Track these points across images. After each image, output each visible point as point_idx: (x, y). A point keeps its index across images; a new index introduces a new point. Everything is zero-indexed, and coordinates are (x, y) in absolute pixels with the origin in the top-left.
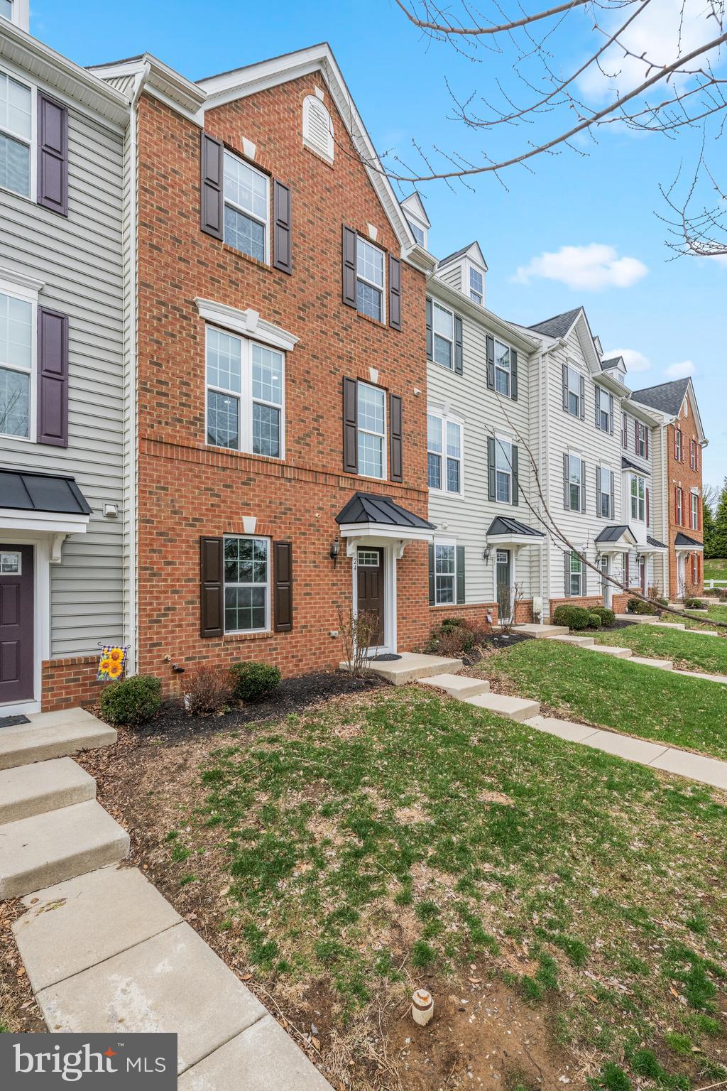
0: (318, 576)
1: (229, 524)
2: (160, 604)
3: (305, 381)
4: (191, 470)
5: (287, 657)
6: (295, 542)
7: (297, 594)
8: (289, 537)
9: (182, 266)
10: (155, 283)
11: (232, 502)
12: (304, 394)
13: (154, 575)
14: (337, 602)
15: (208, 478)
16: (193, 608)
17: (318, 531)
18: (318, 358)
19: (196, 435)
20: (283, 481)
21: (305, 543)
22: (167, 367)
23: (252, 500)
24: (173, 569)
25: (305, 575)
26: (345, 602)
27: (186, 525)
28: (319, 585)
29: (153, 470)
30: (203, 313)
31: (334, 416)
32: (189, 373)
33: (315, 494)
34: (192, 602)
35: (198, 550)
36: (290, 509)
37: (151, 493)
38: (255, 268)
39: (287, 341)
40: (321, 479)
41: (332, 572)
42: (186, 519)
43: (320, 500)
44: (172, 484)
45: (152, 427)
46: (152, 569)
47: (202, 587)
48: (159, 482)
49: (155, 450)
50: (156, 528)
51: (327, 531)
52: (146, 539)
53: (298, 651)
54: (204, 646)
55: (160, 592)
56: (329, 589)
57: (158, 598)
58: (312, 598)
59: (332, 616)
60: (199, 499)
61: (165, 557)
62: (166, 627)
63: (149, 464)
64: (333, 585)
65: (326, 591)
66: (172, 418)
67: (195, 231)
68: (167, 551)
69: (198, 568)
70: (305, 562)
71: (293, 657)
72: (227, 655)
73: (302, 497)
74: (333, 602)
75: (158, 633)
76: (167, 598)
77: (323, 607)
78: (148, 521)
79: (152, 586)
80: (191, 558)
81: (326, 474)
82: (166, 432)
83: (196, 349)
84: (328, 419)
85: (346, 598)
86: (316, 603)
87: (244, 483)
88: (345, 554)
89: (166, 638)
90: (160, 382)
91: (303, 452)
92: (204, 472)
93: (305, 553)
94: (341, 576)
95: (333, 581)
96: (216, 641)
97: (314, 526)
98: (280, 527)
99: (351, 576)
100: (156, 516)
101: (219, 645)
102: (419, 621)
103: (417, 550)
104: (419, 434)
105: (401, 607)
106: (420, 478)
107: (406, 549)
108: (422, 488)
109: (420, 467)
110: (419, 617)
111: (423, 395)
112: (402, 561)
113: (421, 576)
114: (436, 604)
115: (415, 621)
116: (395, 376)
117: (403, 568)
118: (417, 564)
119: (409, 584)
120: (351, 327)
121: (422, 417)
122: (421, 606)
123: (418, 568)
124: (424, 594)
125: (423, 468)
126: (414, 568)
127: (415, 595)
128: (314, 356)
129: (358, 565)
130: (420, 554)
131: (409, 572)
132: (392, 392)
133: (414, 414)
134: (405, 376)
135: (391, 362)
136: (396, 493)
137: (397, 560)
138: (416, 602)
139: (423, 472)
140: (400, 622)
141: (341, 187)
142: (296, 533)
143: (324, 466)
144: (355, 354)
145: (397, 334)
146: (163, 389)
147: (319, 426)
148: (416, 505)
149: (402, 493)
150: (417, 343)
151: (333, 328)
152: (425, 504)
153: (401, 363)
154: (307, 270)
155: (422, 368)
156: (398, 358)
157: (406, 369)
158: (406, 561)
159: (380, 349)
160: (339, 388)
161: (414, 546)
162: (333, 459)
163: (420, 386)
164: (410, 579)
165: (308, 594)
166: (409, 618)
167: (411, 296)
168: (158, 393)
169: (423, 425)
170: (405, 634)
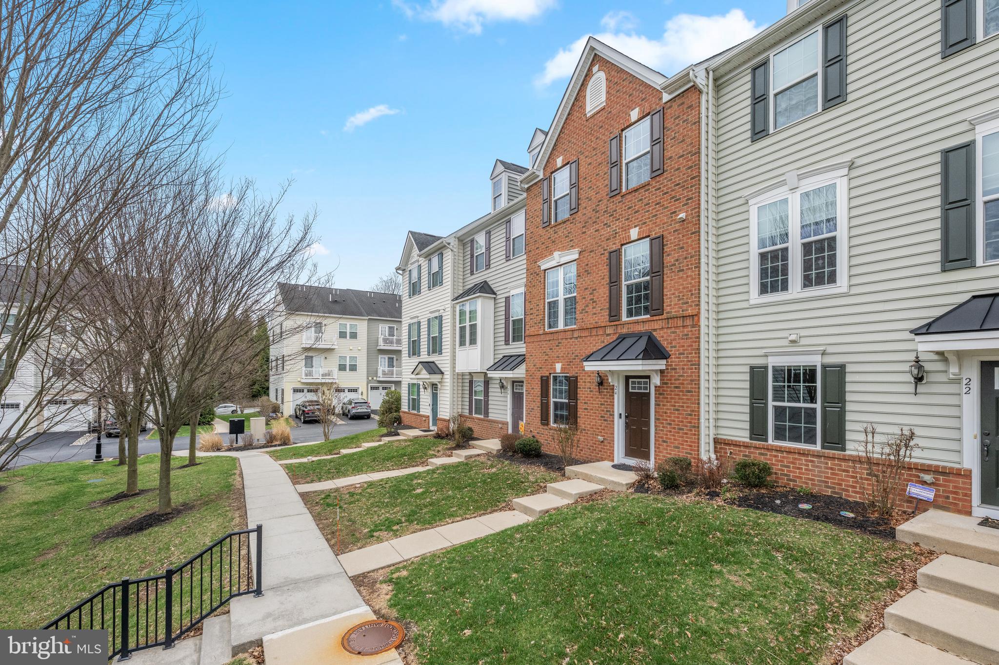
0: (592, 397)
1: (551, 369)
2: (530, 407)
3: (586, 271)
4: (539, 345)
6: (580, 376)
8: (577, 373)
9: (537, 251)
10: (530, 267)
11: (552, 357)
12: (585, 280)
13: (529, 393)
14: (604, 417)
15: (544, 347)
16: (539, 410)
18: (593, 251)
19: (541, 328)
20: (573, 340)
21: (585, 376)
23: (560, 354)
24: (533, 391)
25: (585, 397)
26: (609, 417)
27: (537, 371)
29: (529, 348)
30: (543, 267)
31: (603, 285)
34: (539, 407)
35: (540, 382)
38: (562, 225)
39: (575, 254)
40: (594, 332)
41: (601, 396)
42: (537, 368)
43: (594, 346)
44: (534, 353)
45: (529, 330)
47: (541, 400)
49: (529, 340)
54: (542, 429)
55: (530, 401)
58: (587, 412)
59: (601, 426)
61: (531, 386)
62: (531, 417)
64: (602, 404)
65: (597, 408)
66: (534, 323)
67: (540, 231)
68: (532, 383)
69: (540, 391)
70: (586, 388)
72: (550, 436)
73: (584, 347)
74: (602, 417)
75: (529, 419)
76: (532, 404)
77: (595, 419)
80: (538, 386)
81: (597, 327)
82: (532, 331)
84: (599, 289)
85: (611, 415)
86: (590, 416)
87: (557, 346)
89: (531, 422)
90: (531, 309)
91: (584, 318)
92: (543, 345)
93: (585, 382)
94: (607, 398)
95: (601, 401)
98: (572, 368)
99: (613, 399)
101: (547, 429)
102: (683, 448)
103: (682, 376)
104: (686, 258)
105: (662, 430)
106: (687, 303)
107: (667, 376)
108: (690, 312)
109: (687, 291)
110: (682, 445)
111: (692, 214)
112: (663, 387)
113: (687, 403)
114: (771, 441)
115: (678, 448)
116: (656, 219)
117: (664, 394)
118: (682, 391)
119: (670, 409)
120: (616, 211)
121: (691, 238)
122: (686, 434)
123: (684, 395)
124: (690, 422)
125: (691, 291)
126: (678, 395)
127: (679, 421)
128: (591, 252)
129: (630, 390)
130: (687, 380)
131: (672, 398)
132: (653, 235)
133: (680, 241)
134: (668, 211)
135: (653, 210)
136: (656, 325)
137: (656, 387)
138: (680, 429)
139: (692, 294)
140: (659, 445)
141: (610, 112)
142: (580, 370)
143: (596, 322)
144: (619, 229)
145: (660, 177)
146: (532, 312)
147: (594, 296)
148: (680, 332)
149: (662, 324)
150: (685, 166)
151: (603, 222)
152: (693, 327)
153: (664, 201)
154: (587, 198)
155: (691, 187)
156: (660, 199)
157: (670, 202)
158: (668, 387)
159: (641, 206)
160: (606, 262)
161: (678, 372)
162: (602, 316)
163: (689, 207)
164: (672, 405)
165: (586, 409)
166: (671, 442)
167: (677, 125)
168: (530, 314)
169: (691, 246)
170: (664, 456)
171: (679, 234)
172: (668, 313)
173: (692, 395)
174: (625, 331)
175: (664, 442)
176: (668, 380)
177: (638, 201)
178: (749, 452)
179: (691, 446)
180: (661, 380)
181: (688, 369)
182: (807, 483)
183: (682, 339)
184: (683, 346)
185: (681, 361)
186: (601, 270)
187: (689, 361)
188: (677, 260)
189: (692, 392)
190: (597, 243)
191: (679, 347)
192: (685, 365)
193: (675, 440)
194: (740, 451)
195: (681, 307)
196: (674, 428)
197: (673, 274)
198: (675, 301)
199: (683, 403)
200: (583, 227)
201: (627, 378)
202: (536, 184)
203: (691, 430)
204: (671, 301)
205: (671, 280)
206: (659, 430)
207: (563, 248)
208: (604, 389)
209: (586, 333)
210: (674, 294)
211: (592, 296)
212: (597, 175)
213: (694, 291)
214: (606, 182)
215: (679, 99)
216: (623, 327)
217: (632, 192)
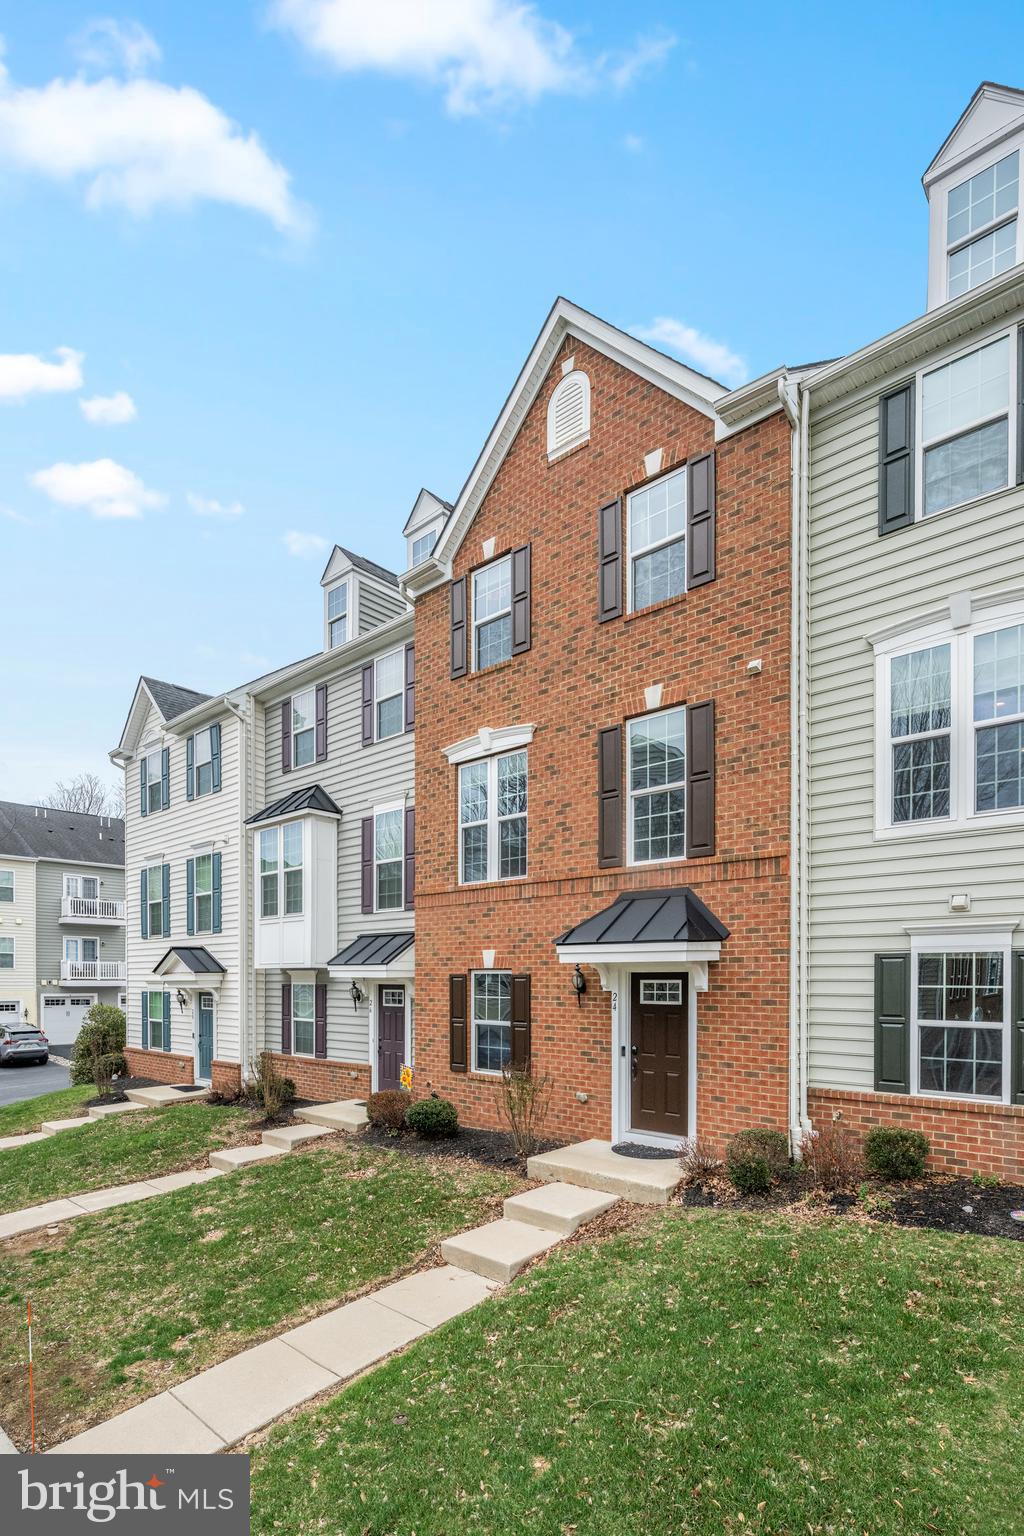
0: (563, 1016)
1: (475, 960)
2: (426, 1035)
3: (547, 768)
4: (444, 914)
6: (536, 974)
7: (536, 1038)
8: (529, 969)
9: (440, 726)
10: (423, 758)
11: (475, 938)
12: (546, 786)
13: (422, 1010)
14: (590, 1054)
15: (456, 918)
16: (445, 1042)
18: (564, 728)
19: (449, 879)
20: (521, 903)
21: (546, 974)
23: (492, 931)
24: (434, 1005)
25: (546, 1016)
26: (601, 1055)
27: (442, 966)
28: (564, 1029)
29: (423, 920)
30: (453, 759)
31: (586, 796)
32: (445, 822)
33: (559, 910)
35: (449, 988)
36: (530, 935)
37: (422, 940)
38: (495, 675)
39: (525, 734)
40: (567, 888)
41: (582, 1012)
42: (442, 959)
43: (566, 915)
44: (434, 929)
45: (423, 882)
46: (422, 1007)
47: (452, 1023)
48: (427, 929)
49: (423, 902)
50: (424, 971)
52: (418, 979)
54: (454, 1079)
55: (426, 1028)
56: (578, 1036)
57: (424, 1030)
58: (554, 1045)
59: (582, 1071)
60: (451, 939)
61: (429, 995)
62: (429, 1055)
63: (419, 916)
64: (583, 1029)
65: (574, 1037)
66: (435, 869)
67: (446, 683)
68: (430, 991)
69: (448, 1005)
70: (547, 998)
72: (471, 1092)
73: (543, 917)
74: (584, 1053)
75: (424, 1060)
76: (430, 1031)
77: (569, 1058)
78: (420, 966)
79: (422, 1022)
80: (443, 996)
81: (573, 879)
82: (430, 884)
83: (450, 795)
84: (577, 804)
85: (603, 1049)
86: (559, 1052)
87: (485, 916)
88: (599, 986)
89: (429, 1065)
90: (426, 842)
91: (545, 860)
92: (454, 913)
94: (595, 1018)
95: (582, 1024)
96: (463, 1077)
98: (519, 958)
99: (610, 1018)
100: (425, 960)
101: (464, 1080)
102: (756, 1111)
103: (753, 974)
104: (762, 747)
105: (712, 1077)
106: (765, 833)
107: (723, 974)
108: (771, 850)
109: (764, 811)
110: (756, 1104)
111: (775, 662)
112: (714, 995)
113: (766, 1025)
114: (915, 1092)
115: (746, 1110)
116: (700, 670)
117: (716, 1009)
118: (755, 1002)
119: (730, 1037)
120: (613, 650)
121: (773, 707)
122: (763, 1083)
123: (756, 1010)
124: (772, 1062)
125: (772, 810)
126: (745, 1009)
127: (748, 1060)
128: (559, 730)
129: (642, 1002)
130: (764, 981)
131: (731, 1016)
132: (694, 701)
133: (749, 713)
134: (727, 654)
135: (692, 650)
136: (701, 876)
137: (699, 994)
138: (750, 1074)
139: (775, 817)
140: (706, 1105)
141: (600, 454)
142: (536, 963)
143: (571, 870)
144: (620, 686)
145: (709, 588)
146: (428, 846)
147: (566, 818)
148: (751, 888)
149: (713, 874)
150: (760, 569)
151: (586, 672)
152: (778, 880)
153: (717, 635)
154: (551, 623)
155: (774, 609)
156: (709, 631)
157: (729, 638)
158: (725, 995)
159: (668, 644)
160: (594, 751)
161: (747, 966)
162: (583, 857)
163: (768, 649)
164: (733, 1030)
165: (550, 1039)
166: (731, 1101)
167: (744, 488)
168: (426, 852)
169: (774, 723)
170: (718, 1127)
171: (747, 699)
172: (724, 852)
173: (775, 1010)
174: (632, 886)
175: (717, 1099)
177: (662, 633)
178: (874, 1113)
179: (773, 1106)
180: (710, 981)
181: (768, 959)
183: (755, 902)
184: (757, 916)
185: (752, 945)
186: (582, 766)
187: (769, 945)
188: (744, 750)
189: (774, 1003)
190: (571, 713)
191: (748, 918)
192: (760, 952)
193: (739, 1095)
194: (856, 1112)
195: (751, 842)
196: (738, 1073)
197: (735, 777)
198: (739, 828)
199: (756, 1024)
200: (542, 681)
201: (636, 978)
202: (435, 590)
203: (773, 1076)
204: (731, 830)
205: (731, 789)
206: (707, 1077)
207: (497, 722)
208: (589, 999)
209: (548, 891)
210: (737, 815)
211: (561, 818)
212: (571, 578)
213: (780, 811)
214: (592, 593)
215: (749, 436)
216: (630, 879)
217: (648, 614)
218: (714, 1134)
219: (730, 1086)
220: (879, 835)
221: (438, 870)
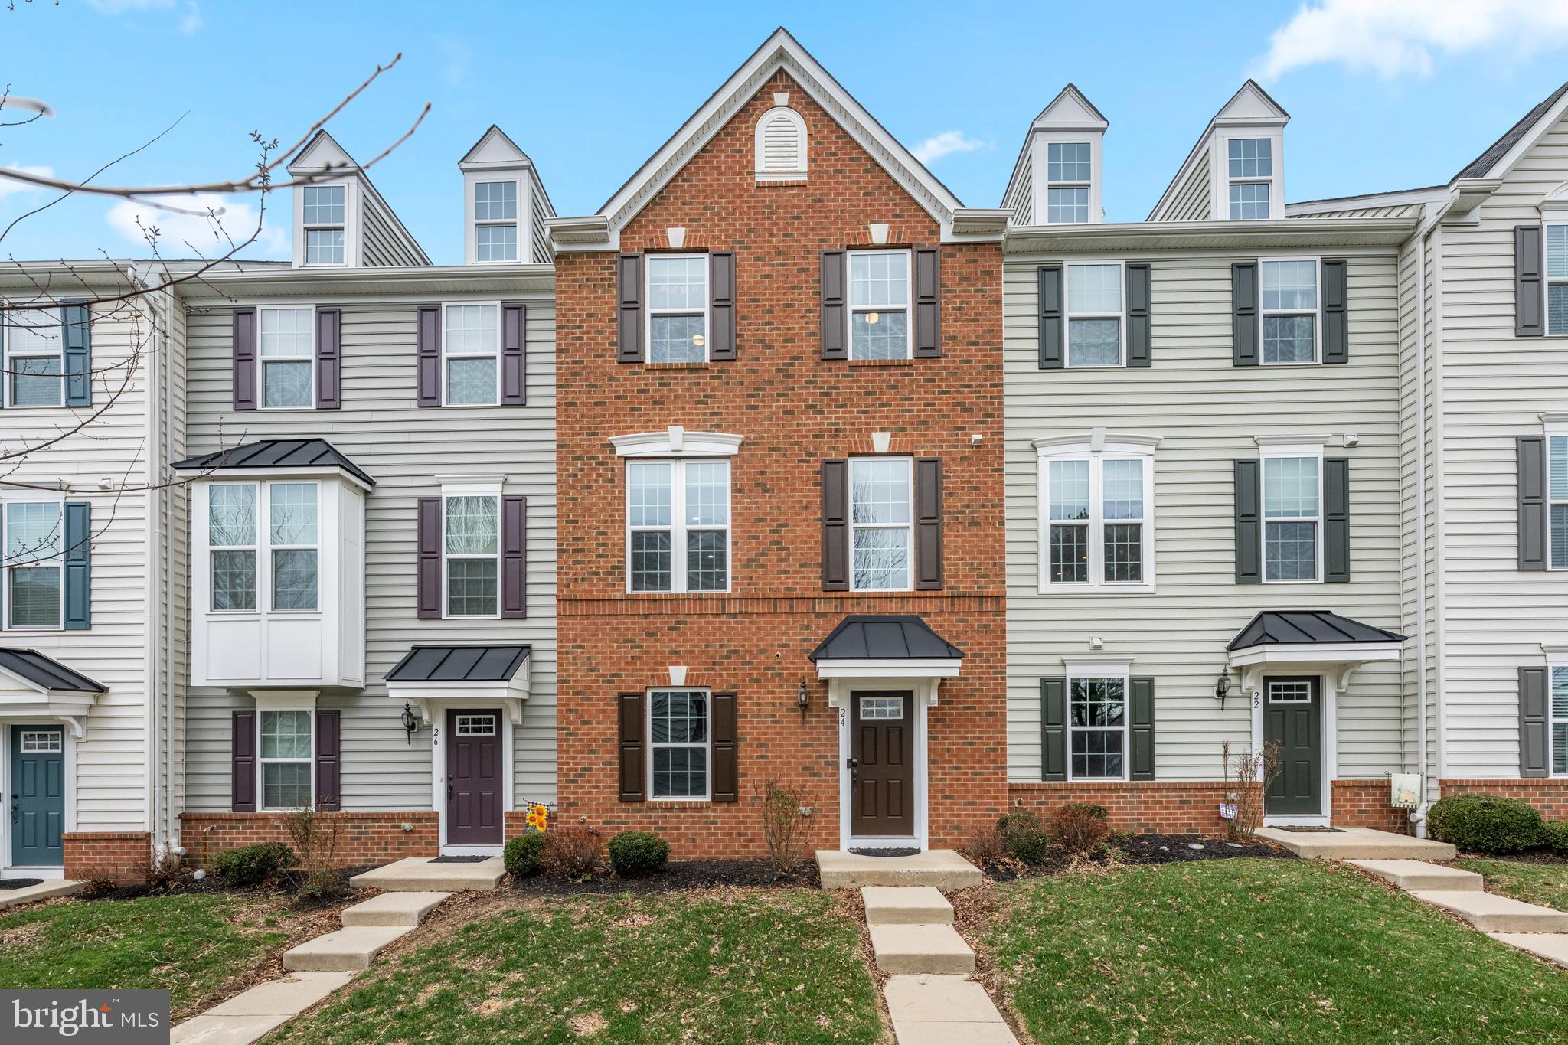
0: (779, 733)
1: (652, 676)
2: (576, 764)
3: (758, 485)
4: (608, 624)
5: (730, 834)
6: (743, 692)
7: (745, 757)
8: (734, 687)
9: (599, 410)
10: (571, 440)
11: (657, 652)
12: (756, 503)
13: (570, 734)
14: (813, 769)
15: (627, 629)
16: (611, 770)
17: (780, 675)
18: (779, 449)
19: (614, 585)
20: (724, 618)
21: (757, 691)
22: (584, 522)
23: (682, 646)
24: (589, 729)
25: (758, 734)
26: (825, 769)
27: (603, 682)
28: (781, 746)
29: (570, 629)
30: (621, 451)
31: (806, 519)
32: (606, 521)
33: (773, 628)
34: (610, 763)
35: (616, 708)
36: (736, 652)
37: (567, 653)
38: (686, 374)
39: (729, 444)
40: (784, 607)
41: (803, 728)
42: (603, 675)
43: (783, 634)
44: (589, 641)
45: (569, 586)
46: (569, 728)
47: (621, 748)
48: (575, 641)
49: (570, 609)
50: (572, 688)
51: (795, 675)
52: (563, 699)
53: (746, 828)
54: (624, 811)
55: (577, 752)
56: (797, 751)
57: (574, 758)
58: (769, 763)
59: (803, 786)
60: (617, 653)
61: (582, 717)
62: (582, 787)
63: (565, 624)
64: (804, 745)
65: (793, 753)
66: (589, 573)
67: (612, 367)
68: (583, 711)
69: (616, 726)
70: (760, 716)
71: (740, 834)
72: (650, 823)
73: (754, 634)
74: (804, 768)
75: (574, 793)
76: (584, 758)
77: (787, 774)
78: (565, 682)
79: (569, 746)
80: (609, 717)
81: (792, 599)
82: (582, 589)
83: (613, 492)
84: (795, 525)
86: (775, 769)
87: (671, 629)
88: (827, 704)
89: (582, 799)
90: (576, 539)
91: (755, 576)
92: (623, 623)
93: (759, 704)
94: (820, 733)
95: (804, 740)
96: (637, 806)
97: (773, 669)
98: (721, 675)
99: (837, 733)
100: (573, 676)
101: (639, 811)
102: (982, 804)
103: (978, 690)
104: (983, 506)
105: (941, 780)
106: (986, 576)
107: (950, 691)
108: (991, 590)
109: (986, 559)
110: (981, 797)
111: (993, 440)
112: (943, 709)
113: (989, 732)
114: (1070, 779)
115: (973, 803)
116: (927, 429)
117: (945, 720)
118: (979, 714)
119: (958, 744)
120: (837, 388)
121: (992, 476)
122: (988, 780)
123: (981, 720)
124: (995, 762)
125: (992, 558)
126: (970, 720)
127: (974, 762)
128: (773, 449)
129: (862, 717)
130: (987, 696)
131: (959, 726)
132: (921, 454)
133: (972, 476)
134: (951, 422)
135: (919, 411)
136: (931, 606)
137: (929, 708)
138: (976, 774)
139: (994, 564)
140: (937, 804)
141: (820, 201)
142: (744, 681)
143: (788, 589)
144: (844, 424)
145: (933, 363)
146: (580, 545)
147: (781, 537)
148: (976, 621)
149: (942, 606)
150: (979, 362)
151: (805, 400)
152: (998, 615)
153: (942, 404)
154: (761, 341)
155: (992, 397)
156: (935, 399)
157: (953, 410)
158: (953, 709)
159: (895, 399)
160: (816, 479)
161: (972, 685)
162: (804, 578)
163: (987, 428)
164: (961, 738)
165: (762, 757)
166: (959, 797)
167: (965, 291)
168: (574, 551)
169: (993, 489)
170: (947, 822)
171: (970, 465)
172: (951, 588)
173: (996, 720)
174: (861, 609)
175: (946, 797)
176: (952, 696)
177: (888, 387)
178: (1046, 798)
179: (996, 798)
181: (990, 679)
182: (1118, 825)
183: (978, 632)
185: (976, 667)
186: (801, 490)
187: (991, 667)
188: (968, 506)
189: (996, 714)
190: (788, 436)
191: (972, 644)
192: (984, 673)
193: (967, 792)
194: (1034, 798)
195: (976, 582)
196: (966, 774)
197: (960, 527)
198: (963, 570)
199: (981, 732)
200: (749, 396)
201: (856, 693)
202: (592, 254)
203: (996, 774)
204: (957, 570)
205: (956, 536)
206: (937, 780)
207: (689, 424)
208: (811, 716)
209: (762, 608)
210: (962, 559)
211: (776, 537)
212: (787, 305)
213: (996, 559)
214: (812, 327)
215: (969, 250)
216: (858, 604)
217: (875, 366)
218: (945, 828)
219: (958, 785)
220: (1042, 590)
221: (597, 574)
